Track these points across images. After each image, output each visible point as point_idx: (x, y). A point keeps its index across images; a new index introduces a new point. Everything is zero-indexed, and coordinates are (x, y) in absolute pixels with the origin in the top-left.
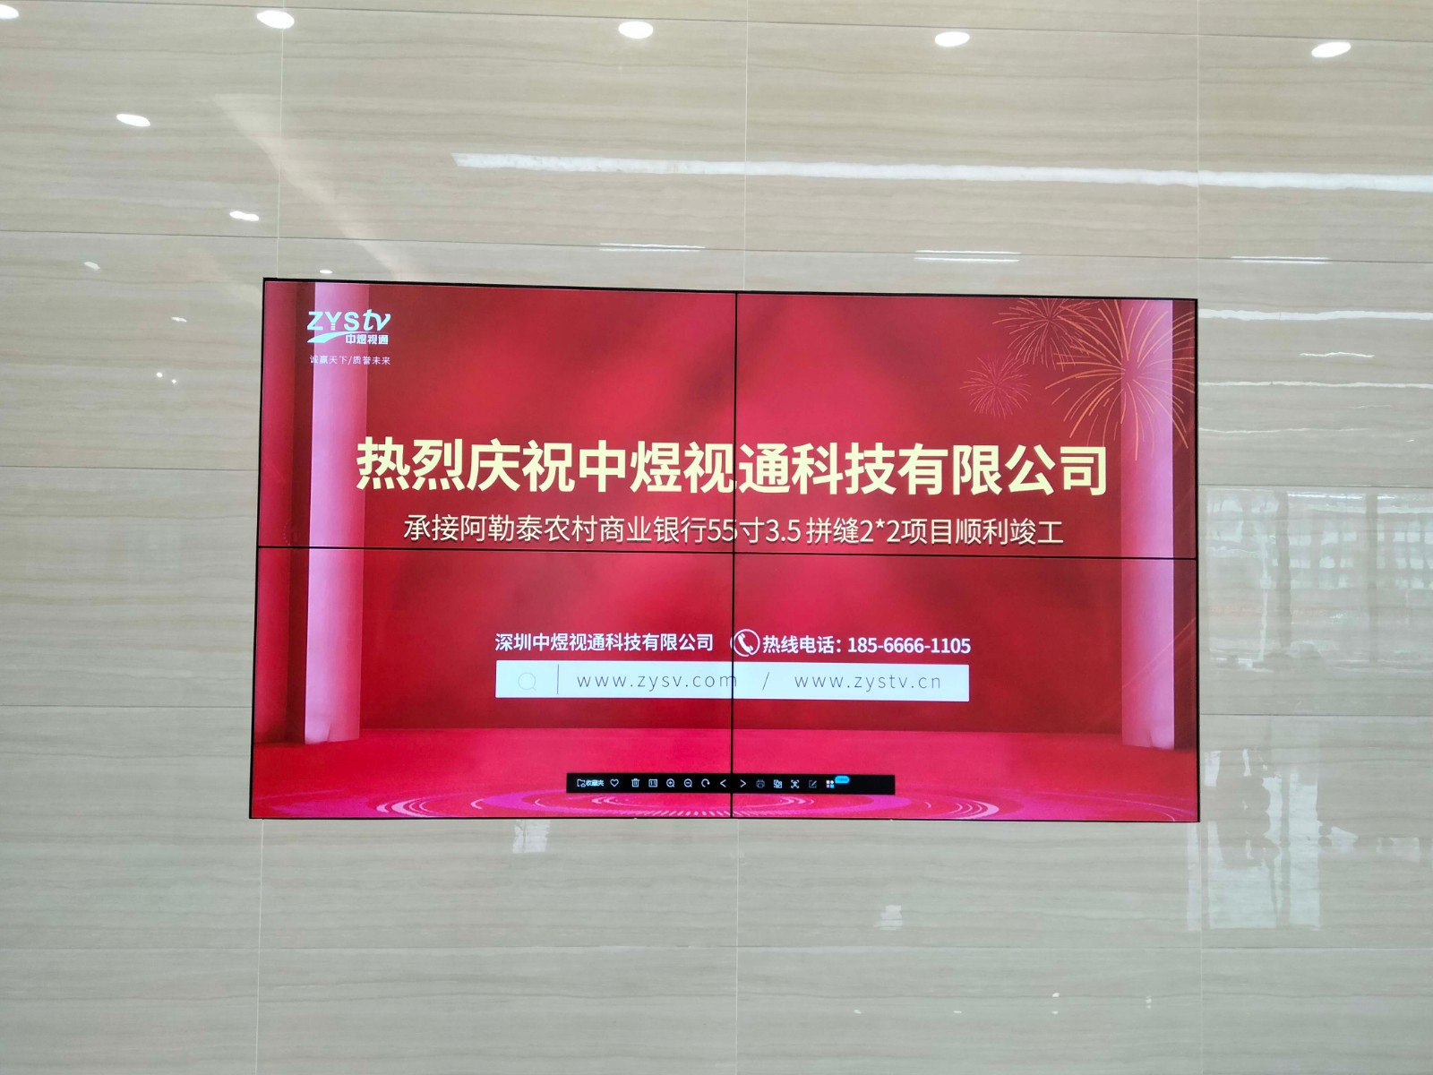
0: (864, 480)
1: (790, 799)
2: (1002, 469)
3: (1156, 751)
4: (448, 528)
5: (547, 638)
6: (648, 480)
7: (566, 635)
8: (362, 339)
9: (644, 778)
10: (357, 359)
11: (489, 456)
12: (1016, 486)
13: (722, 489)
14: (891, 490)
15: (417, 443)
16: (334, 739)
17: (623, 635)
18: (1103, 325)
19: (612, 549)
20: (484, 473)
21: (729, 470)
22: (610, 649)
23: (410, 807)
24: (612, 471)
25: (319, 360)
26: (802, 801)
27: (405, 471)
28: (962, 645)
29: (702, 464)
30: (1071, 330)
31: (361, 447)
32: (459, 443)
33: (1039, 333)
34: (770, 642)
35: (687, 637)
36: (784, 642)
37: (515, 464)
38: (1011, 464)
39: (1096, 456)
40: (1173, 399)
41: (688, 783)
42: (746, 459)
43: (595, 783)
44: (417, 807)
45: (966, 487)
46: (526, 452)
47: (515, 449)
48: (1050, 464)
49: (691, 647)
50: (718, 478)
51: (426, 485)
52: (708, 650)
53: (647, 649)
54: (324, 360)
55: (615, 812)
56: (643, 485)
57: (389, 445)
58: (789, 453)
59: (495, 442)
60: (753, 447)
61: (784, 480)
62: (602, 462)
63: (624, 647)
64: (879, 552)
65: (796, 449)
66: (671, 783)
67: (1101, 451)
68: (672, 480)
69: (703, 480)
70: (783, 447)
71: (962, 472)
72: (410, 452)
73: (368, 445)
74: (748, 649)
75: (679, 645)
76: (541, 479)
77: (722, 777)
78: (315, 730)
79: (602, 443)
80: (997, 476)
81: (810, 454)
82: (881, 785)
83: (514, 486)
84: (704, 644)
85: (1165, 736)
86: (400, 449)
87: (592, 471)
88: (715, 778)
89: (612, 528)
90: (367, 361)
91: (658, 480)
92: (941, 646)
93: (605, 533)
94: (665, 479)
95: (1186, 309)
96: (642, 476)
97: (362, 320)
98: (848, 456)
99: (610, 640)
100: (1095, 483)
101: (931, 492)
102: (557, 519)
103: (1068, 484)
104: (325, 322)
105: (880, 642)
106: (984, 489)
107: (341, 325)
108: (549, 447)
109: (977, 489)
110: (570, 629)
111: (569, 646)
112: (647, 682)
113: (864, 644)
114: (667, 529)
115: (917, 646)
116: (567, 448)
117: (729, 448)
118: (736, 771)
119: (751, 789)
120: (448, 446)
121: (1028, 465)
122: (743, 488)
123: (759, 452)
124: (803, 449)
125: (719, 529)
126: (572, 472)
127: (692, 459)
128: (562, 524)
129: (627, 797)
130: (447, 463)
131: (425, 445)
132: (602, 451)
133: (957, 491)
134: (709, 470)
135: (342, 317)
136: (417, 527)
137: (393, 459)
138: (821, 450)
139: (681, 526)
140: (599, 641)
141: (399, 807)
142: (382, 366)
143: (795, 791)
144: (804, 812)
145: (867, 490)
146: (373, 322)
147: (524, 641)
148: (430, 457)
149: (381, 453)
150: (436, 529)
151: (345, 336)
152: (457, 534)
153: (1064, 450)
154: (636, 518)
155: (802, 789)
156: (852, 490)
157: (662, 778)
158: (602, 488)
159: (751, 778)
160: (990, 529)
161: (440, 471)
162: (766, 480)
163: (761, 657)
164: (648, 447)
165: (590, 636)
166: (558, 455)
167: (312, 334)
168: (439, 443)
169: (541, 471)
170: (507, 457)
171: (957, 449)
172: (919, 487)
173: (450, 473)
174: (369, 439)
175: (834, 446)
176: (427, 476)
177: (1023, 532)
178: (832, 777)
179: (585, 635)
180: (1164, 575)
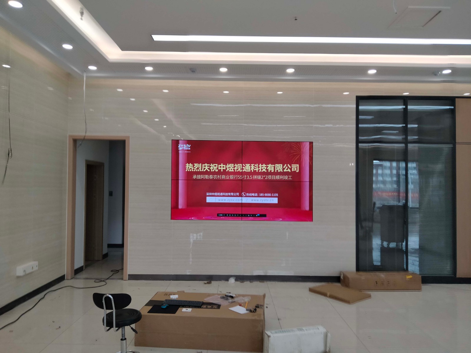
0: (262, 169)
1: (250, 218)
2: (283, 168)
3: (306, 211)
4: (199, 177)
5: (214, 193)
8: (186, 149)
9: (229, 214)
10: (186, 152)
11: (205, 166)
12: (285, 170)
13: (240, 171)
14: (266, 171)
15: (194, 164)
16: (183, 208)
17: (225, 193)
18: (298, 146)
19: (224, 180)
20: (204, 169)
21: (241, 168)
24: (223, 168)
25: (180, 152)
26: (252, 218)
27: (193, 168)
28: (277, 195)
29: (237, 167)
30: (293, 147)
31: (186, 165)
32: (201, 164)
33: (289, 147)
34: (247, 194)
35: (235, 193)
36: (250, 194)
37: (209, 167)
39: (297, 166)
40: (309, 157)
41: (235, 215)
42: (244, 166)
43: (221, 215)
44: (195, 218)
45: (277, 171)
46: (211, 165)
47: (209, 165)
48: (290, 167)
49: (236, 195)
50: (239, 169)
51: (196, 170)
52: (238, 195)
53: (229, 195)
55: (224, 219)
56: (228, 170)
57: (190, 164)
58: (250, 165)
59: (206, 164)
61: (250, 169)
63: (225, 195)
64: (264, 181)
66: (233, 215)
68: (233, 170)
69: (237, 170)
71: (277, 168)
74: (244, 195)
75: (234, 195)
76: (213, 169)
77: (240, 214)
78: (180, 207)
79: (222, 164)
81: (254, 166)
82: (264, 216)
83: (209, 171)
85: (307, 208)
86: (192, 165)
87: (220, 168)
89: (223, 177)
90: (187, 152)
91: (230, 170)
92: (273, 195)
93: (223, 178)
95: (311, 143)
97: (186, 146)
98: (259, 166)
100: (297, 170)
101: (272, 171)
102: (215, 176)
103: (293, 170)
104: (181, 146)
105: (264, 194)
106: (280, 171)
107: (183, 147)
108: (214, 165)
110: (218, 192)
111: (217, 195)
112: (229, 200)
113: (262, 195)
114: (232, 177)
115: (270, 195)
116: (217, 165)
117: (241, 165)
118: (243, 213)
119: (245, 216)
121: (287, 167)
122: (243, 171)
123: (246, 165)
125: (240, 177)
126: (217, 168)
127: (235, 166)
129: (226, 217)
130: (199, 167)
131: (196, 164)
135: (183, 146)
136: (195, 177)
137: (191, 167)
139: (234, 177)
140: (222, 194)
141: (192, 218)
142: (189, 153)
144: (253, 220)
145: (262, 171)
146: (188, 146)
147: (211, 194)
148: (196, 166)
149: (189, 166)
150: (197, 177)
152: (201, 178)
153: (292, 165)
154: (227, 175)
155: (253, 216)
156: (260, 171)
157: (231, 214)
158: (222, 171)
160: (281, 177)
162: (247, 169)
163: (246, 196)
164: (229, 165)
165: (220, 193)
168: (198, 164)
171: (276, 165)
172: (270, 171)
173: (199, 169)
175: (257, 164)
177: (286, 178)
178: (257, 214)
180: (307, 184)
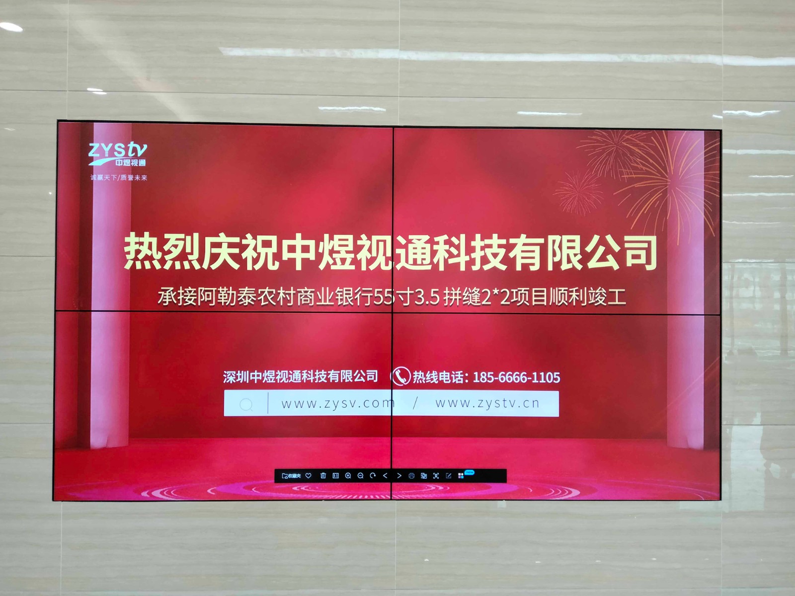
0: (484, 260)
1: (432, 487)
2: (583, 251)
3: (691, 450)
4: (189, 297)
5: (260, 374)
6: (331, 262)
7: (274, 371)
8: (127, 163)
9: (329, 472)
10: (124, 177)
11: (218, 245)
12: (593, 264)
13: (384, 267)
14: (503, 268)
15: (167, 236)
16: (111, 446)
17: (314, 372)
18: (655, 149)
19: (305, 310)
20: (214, 257)
21: (389, 254)
22: (305, 381)
23: (165, 493)
24: (306, 255)
25: (97, 178)
26: (441, 488)
27: (158, 256)
28: (554, 377)
29: (370, 250)
30: (632, 153)
31: (127, 239)
32: (196, 236)
33: (609, 154)
34: (418, 376)
35: (359, 372)
36: (428, 375)
37: (236, 251)
38: (589, 249)
39: (649, 243)
40: (705, 201)
41: (361, 476)
42: (401, 246)
43: (295, 476)
44: (169, 493)
45: (557, 265)
46: (244, 242)
47: (236, 240)
48: (616, 248)
49: (363, 379)
50: (381, 260)
51: (173, 265)
52: (375, 381)
53: (331, 381)
54: (100, 177)
55: (309, 496)
56: (328, 265)
57: (147, 238)
58: (431, 242)
59: (222, 235)
60: (406, 238)
61: (428, 261)
62: (299, 249)
63: (315, 380)
64: (495, 312)
65: (436, 239)
66: (348, 475)
67: (653, 239)
68: (348, 261)
69: (370, 261)
70: (427, 237)
71: (554, 255)
72: (162, 242)
73: (132, 238)
75: (354, 378)
76: (255, 261)
77: (384, 471)
78: (97, 439)
79: (299, 235)
80: (579, 257)
81: (446, 242)
82: (498, 476)
83: (236, 266)
84: (371, 377)
85: (697, 440)
86: (154, 240)
87: (292, 255)
88: (380, 472)
89: (306, 296)
90: (131, 178)
91: (339, 262)
92: (539, 378)
93: (301, 300)
94: (343, 261)
95: (714, 137)
96: (327, 258)
97: (127, 149)
99: (305, 375)
100: (649, 261)
101: (532, 268)
102: (267, 290)
103: (630, 262)
104: (100, 151)
105: (496, 375)
106: (570, 266)
107: (112, 153)
108: (260, 238)
109: (565, 266)
110: (277, 367)
111: (276, 380)
112: (331, 404)
113: (484, 377)
114: (345, 296)
115: (522, 378)
116: (274, 239)
117: (388, 238)
118: (394, 467)
119: (405, 479)
120: (188, 238)
121: (601, 249)
122: (398, 267)
123: (410, 241)
124: (441, 239)
125: (382, 296)
126: (277, 256)
127: (362, 246)
128: (270, 293)
129: (318, 485)
130: (188, 250)
131: (172, 238)
132: (299, 241)
133: (550, 268)
134: (374, 254)
135: (113, 148)
136: (167, 296)
137: (150, 248)
138: (454, 239)
139: (355, 294)
140: (297, 376)
141: (157, 493)
142: (141, 182)
143: (436, 481)
144: (443, 495)
145: (486, 267)
146: (135, 150)
147: (244, 376)
148: (176, 246)
149: (141, 244)
150: (181, 297)
151: (115, 161)
152: (196, 301)
153: (627, 238)
154: (323, 288)
155: (442, 480)
156: (476, 267)
157: (342, 472)
158: (299, 267)
159: (405, 472)
160: (574, 295)
161: (183, 256)
162: (415, 260)
163: (412, 386)
164: (331, 238)
165: (291, 372)
166: (267, 244)
167: (92, 159)
168: (182, 236)
169: (255, 255)
170: (231, 245)
171: (551, 238)
172: (523, 265)
173: (190, 257)
174: (133, 234)
175: (463, 236)
176: (174, 260)
177: (597, 297)
178: (462, 471)
179: (287, 372)
180: (698, 326)
